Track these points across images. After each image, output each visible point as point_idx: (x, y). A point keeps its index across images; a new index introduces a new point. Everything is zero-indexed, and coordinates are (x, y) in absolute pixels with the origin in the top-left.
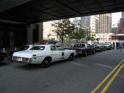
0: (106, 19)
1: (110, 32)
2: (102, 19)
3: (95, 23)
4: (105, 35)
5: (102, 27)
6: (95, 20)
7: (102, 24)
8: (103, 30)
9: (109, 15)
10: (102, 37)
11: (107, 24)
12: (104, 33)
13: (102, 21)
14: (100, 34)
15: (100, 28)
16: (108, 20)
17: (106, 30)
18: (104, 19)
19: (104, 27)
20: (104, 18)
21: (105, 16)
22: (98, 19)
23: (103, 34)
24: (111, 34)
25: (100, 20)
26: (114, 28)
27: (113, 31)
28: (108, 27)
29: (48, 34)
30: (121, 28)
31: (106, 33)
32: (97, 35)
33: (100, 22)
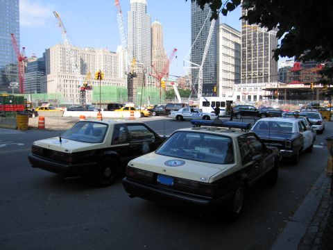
1: (271, 81)
2: (250, 42)
3: (233, 54)
4: (259, 88)
5: (249, 66)
6: (233, 46)
7: (250, 56)
8: (252, 74)
10: (250, 92)
11: (263, 57)
12: (255, 82)
13: (249, 48)
14: (246, 84)
15: (244, 67)
16: (266, 46)
17: (260, 74)
19: (255, 66)
20: (255, 40)
21: (257, 33)
22: (240, 42)
23: (252, 84)
24: (276, 85)
25: (244, 45)
26: (286, 68)
27: (283, 76)
28: (266, 65)
29: (82, 85)
30: (298, 66)
31: (262, 82)
32: (237, 89)
33: (244, 52)
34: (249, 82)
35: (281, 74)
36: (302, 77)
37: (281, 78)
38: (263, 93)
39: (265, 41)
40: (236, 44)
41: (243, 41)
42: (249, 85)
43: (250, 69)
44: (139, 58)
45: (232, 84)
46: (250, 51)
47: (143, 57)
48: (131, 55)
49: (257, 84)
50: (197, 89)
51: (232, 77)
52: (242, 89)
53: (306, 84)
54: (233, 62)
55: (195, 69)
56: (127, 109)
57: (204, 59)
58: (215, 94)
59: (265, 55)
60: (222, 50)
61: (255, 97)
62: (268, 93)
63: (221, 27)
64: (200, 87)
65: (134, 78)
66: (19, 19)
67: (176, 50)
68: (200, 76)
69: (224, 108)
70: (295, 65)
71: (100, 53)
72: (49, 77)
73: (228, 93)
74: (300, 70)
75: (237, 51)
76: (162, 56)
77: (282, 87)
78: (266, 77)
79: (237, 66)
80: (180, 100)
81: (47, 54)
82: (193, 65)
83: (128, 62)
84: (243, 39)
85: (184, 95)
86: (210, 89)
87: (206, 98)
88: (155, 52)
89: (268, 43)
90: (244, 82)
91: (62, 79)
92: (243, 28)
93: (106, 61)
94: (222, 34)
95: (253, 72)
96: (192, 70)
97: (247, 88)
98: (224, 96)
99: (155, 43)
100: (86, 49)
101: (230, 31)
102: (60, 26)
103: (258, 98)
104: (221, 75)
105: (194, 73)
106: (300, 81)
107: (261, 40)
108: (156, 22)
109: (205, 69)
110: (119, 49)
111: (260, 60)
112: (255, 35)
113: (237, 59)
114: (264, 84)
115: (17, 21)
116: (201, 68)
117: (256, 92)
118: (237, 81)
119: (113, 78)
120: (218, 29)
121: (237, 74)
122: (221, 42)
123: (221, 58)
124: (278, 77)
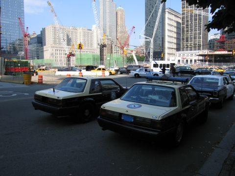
0: (197, 20)
1: (203, 49)
2: (187, 21)
3: (175, 30)
4: (194, 54)
5: (187, 39)
6: (175, 24)
7: (188, 31)
8: (189, 45)
9: (202, 12)
10: (187, 57)
11: (197, 32)
12: (191, 50)
13: (187, 25)
14: (185, 52)
15: (183, 39)
16: (200, 24)
17: (195, 44)
18: (192, 21)
19: (191, 38)
20: (191, 19)
21: (193, 14)
22: (180, 21)
23: (189, 52)
24: (206, 52)
25: (183, 24)
26: (214, 39)
28: (200, 38)
29: (68, 53)
30: (223, 37)
31: (196, 50)
32: (178, 55)
33: (183, 28)
34: (187, 50)
35: (211, 44)
36: (226, 46)
37: (210, 47)
38: (197, 58)
39: (199, 20)
40: (178, 23)
41: (182, 20)
42: (187, 52)
43: (187, 41)
44: (108, 34)
45: (174, 51)
46: (187, 28)
47: (110, 33)
48: (103, 32)
49: (193, 52)
50: (149, 55)
51: (175, 46)
52: (182, 55)
53: (229, 51)
54: (175, 35)
55: (148, 41)
56: (100, 69)
57: (154, 34)
58: (163, 59)
59: (199, 30)
60: (167, 27)
61: (191, 61)
62: (201, 58)
63: (167, 10)
64: (151, 54)
65: (105, 48)
66: (23, 8)
67: (134, 27)
68: (152, 46)
69: (169, 69)
70: (221, 37)
71: (80, 31)
72: (45, 48)
73: (172, 58)
74: (225, 41)
75: (178, 28)
76: (124, 32)
77: (211, 53)
78: (199, 46)
79: (178, 39)
80: (137, 63)
81: (43, 31)
82: (146, 38)
83: (100, 37)
84: (183, 18)
85: (140, 59)
86: (159, 55)
87: (156, 61)
88: (119, 29)
89: (201, 21)
90: (183, 50)
91: (54, 49)
92: (182, 11)
93: (84, 36)
94: (167, 15)
95: (189, 43)
96: (146, 41)
97: (186, 55)
98: (169, 60)
99: (119, 23)
100: (71, 28)
101: (174, 13)
102: (52, 11)
103: (193, 61)
104: (167, 45)
105: (147, 44)
106: (224, 48)
107: (196, 20)
108: (119, 7)
109: (155, 41)
110: (94, 27)
111: (195, 34)
112: (191, 16)
113: (178, 33)
114: (197, 51)
115: (22, 9)
116: (152, 40)
117: (192, 57)
118: (178, 49)
119: (90, 48)
120: (165, 12)
121: (178, 44)
122: (167, 21)
123: (167, 33)
124: (208, 46)
